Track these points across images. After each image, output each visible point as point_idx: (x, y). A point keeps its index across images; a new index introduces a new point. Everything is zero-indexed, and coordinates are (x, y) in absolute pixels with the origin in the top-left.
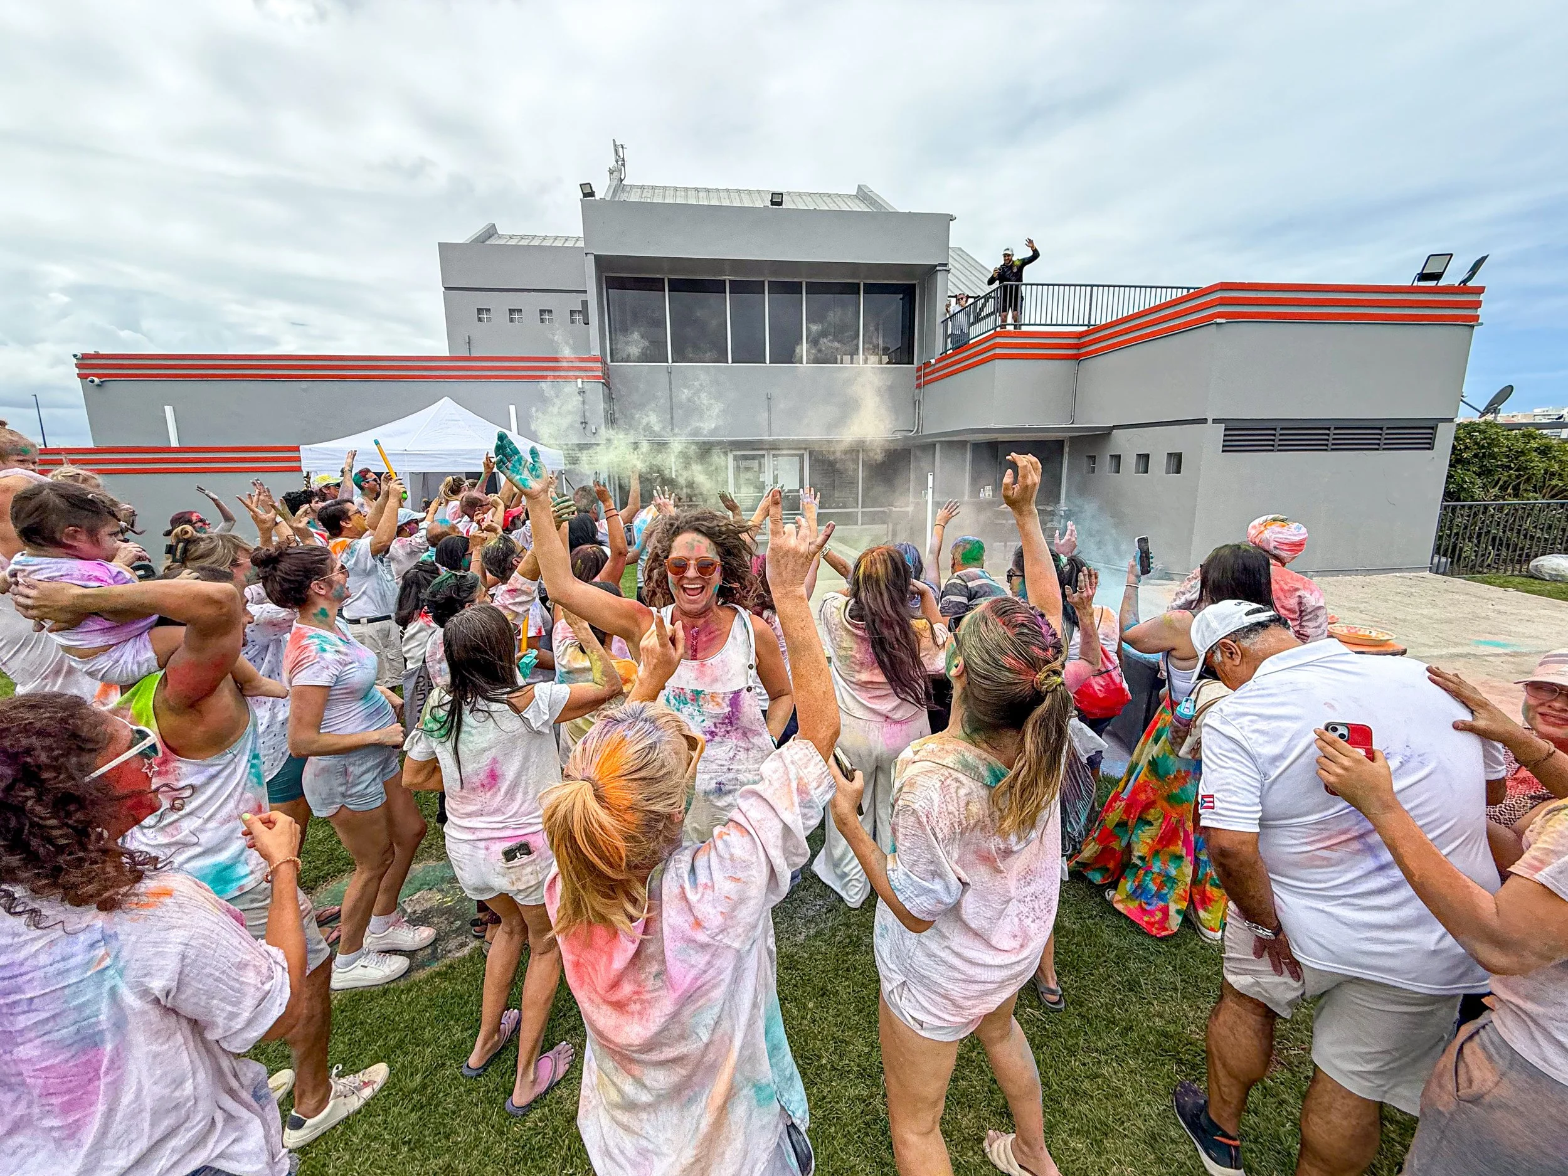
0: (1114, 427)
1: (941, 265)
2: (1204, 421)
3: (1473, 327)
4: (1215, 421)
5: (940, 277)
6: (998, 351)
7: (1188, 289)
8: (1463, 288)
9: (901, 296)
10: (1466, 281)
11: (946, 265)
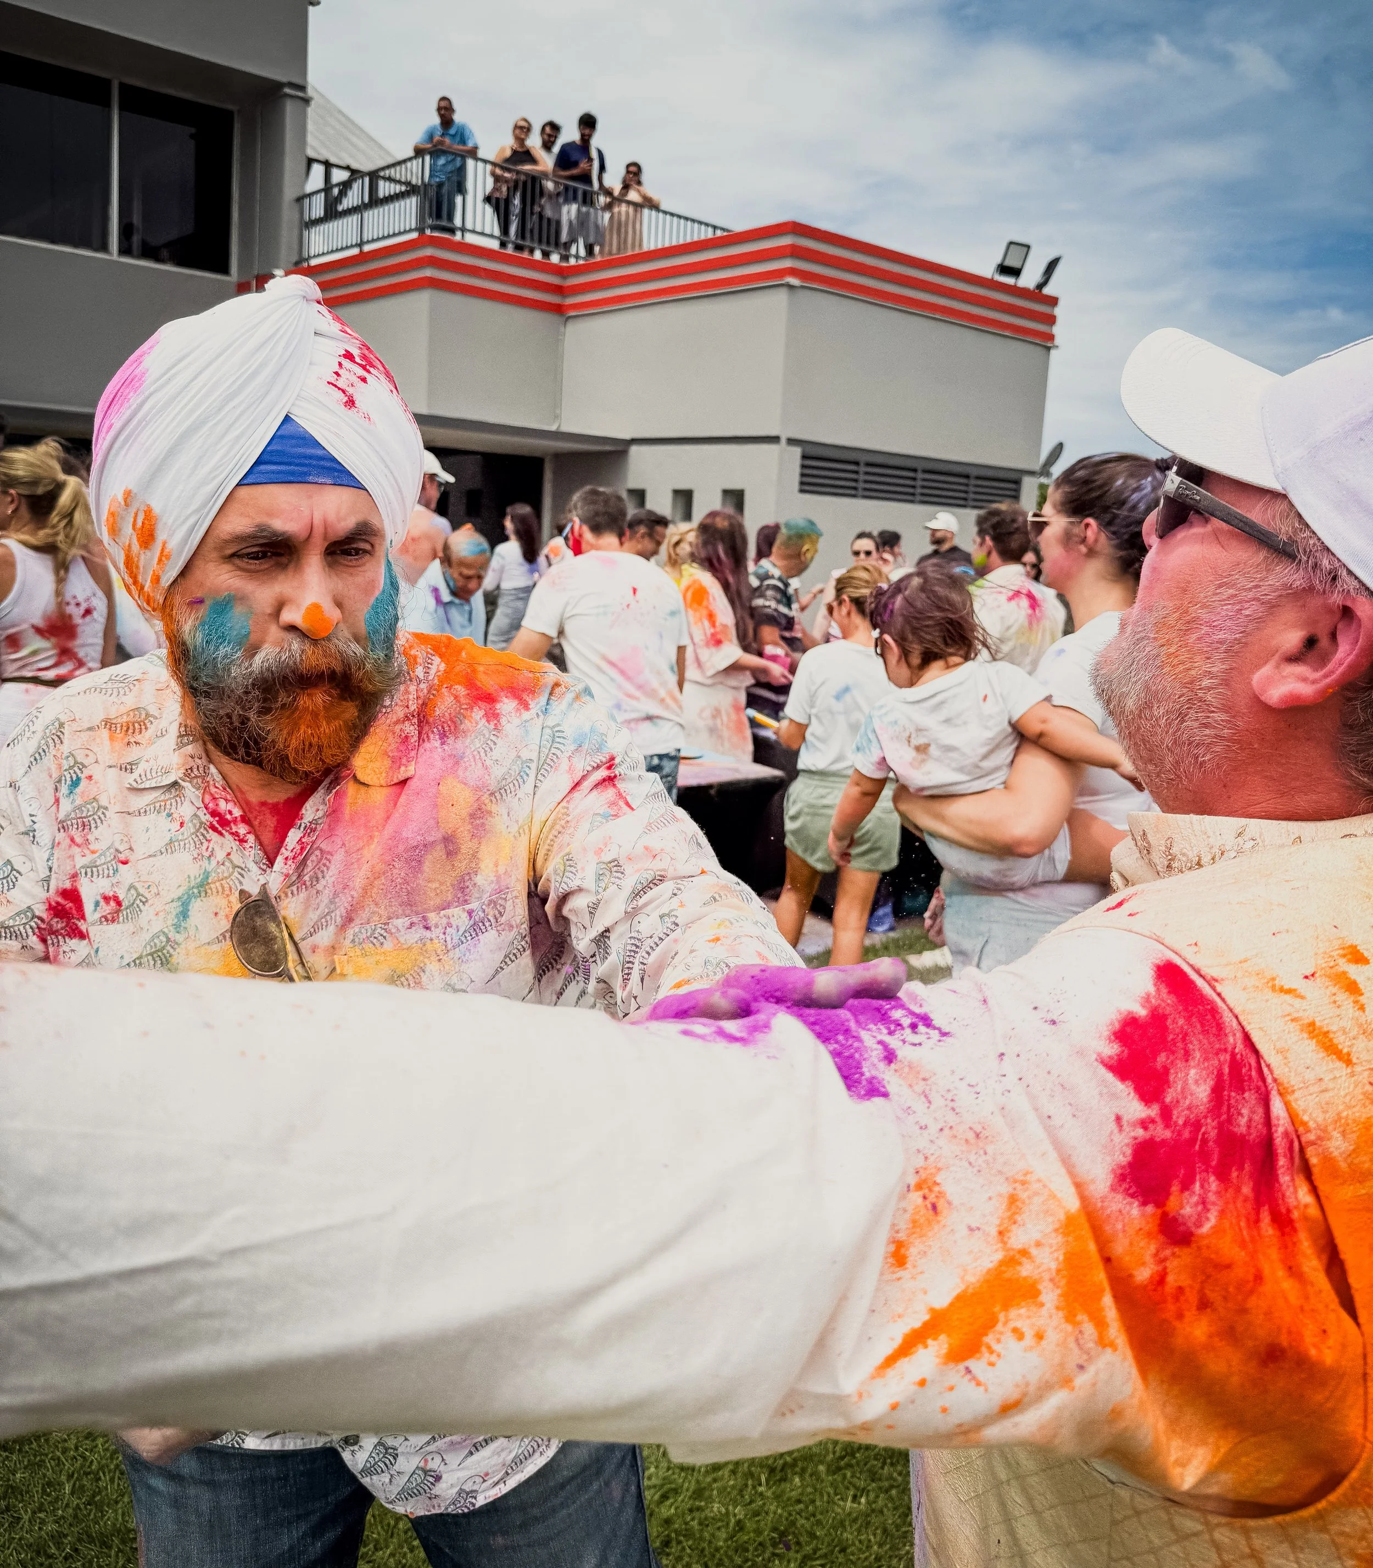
0: (634, 441)
1: (292, 85)
2: (774, 439)
3: (1049, 349)
4: (792, 442)
5: (290, 108)
6: (428, 272)
7: (715, 228)
8: (1037, 294)
9: (193, 130)
10: (1041, 286)
11: (302, 88)
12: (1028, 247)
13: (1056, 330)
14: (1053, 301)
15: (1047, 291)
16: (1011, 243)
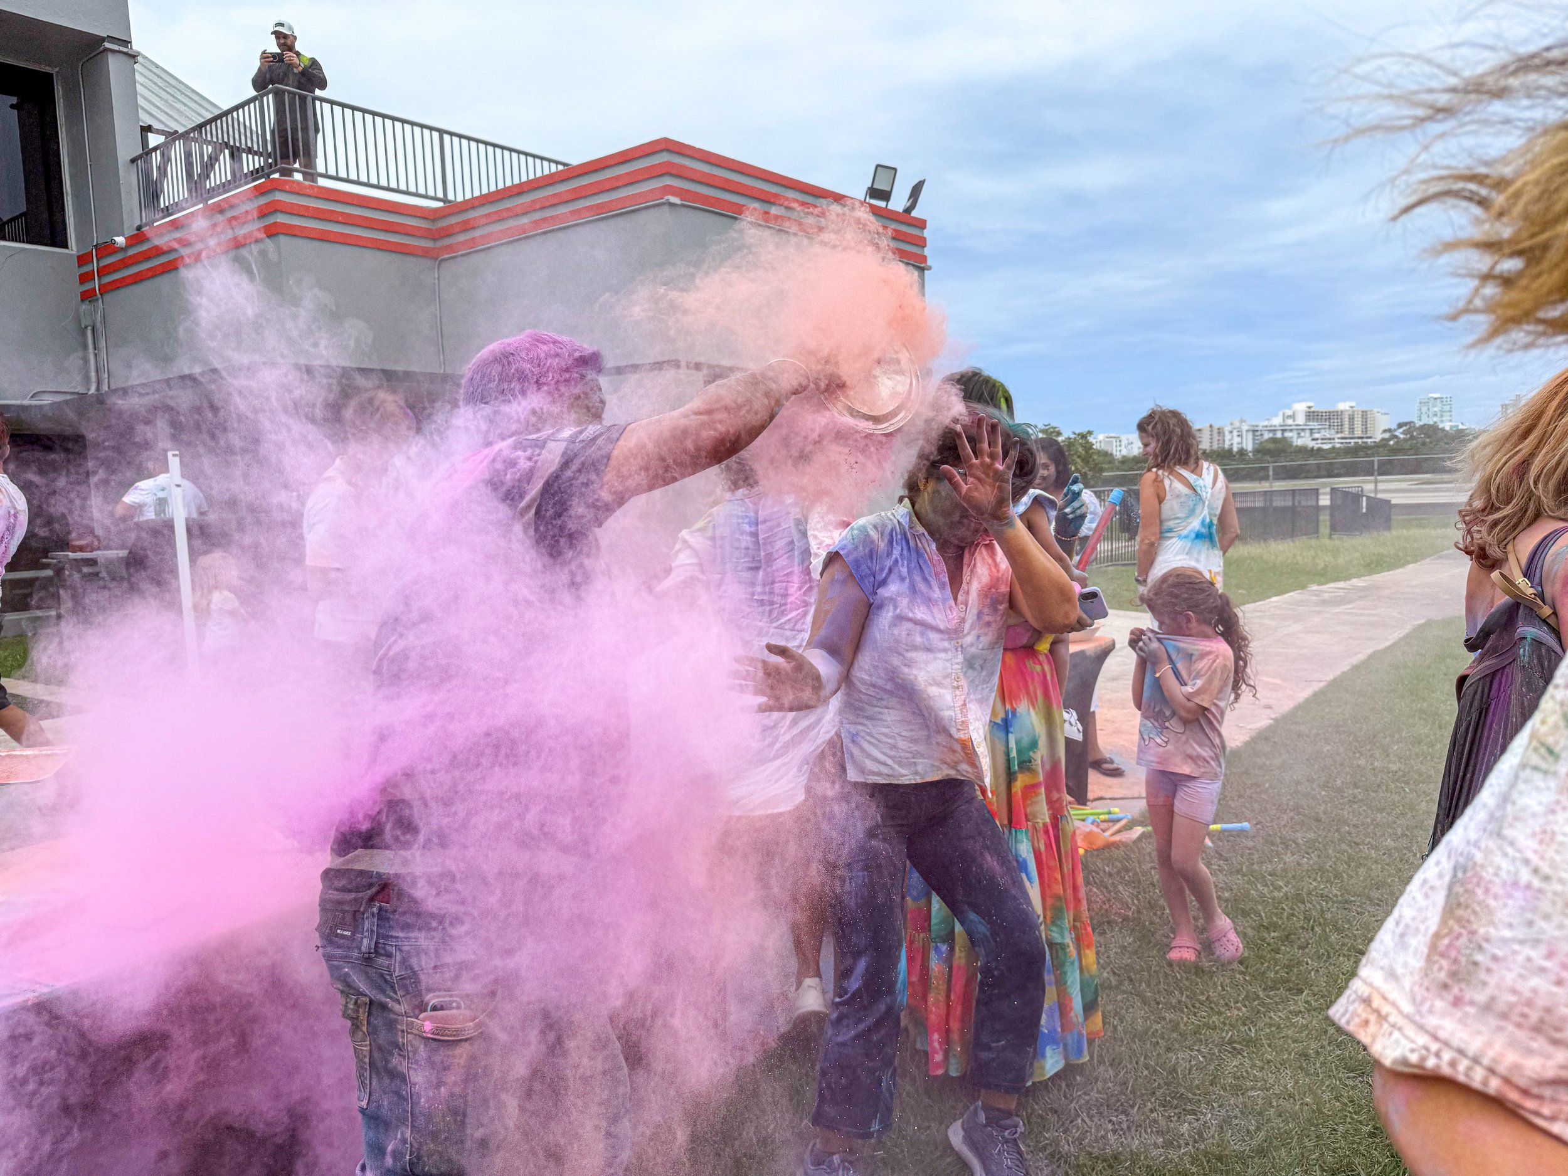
1: (112, 39)
3: (924, 269)
4: (692, 365)
5: (114, 64)
6: (281, 219)
8: (907, 217)
10: (908, 211)
11: (127, 43)
12: (895, 170)
13: (927, 251)
14: (921, 224)
15: (914, 214)
16: (878, 166)
